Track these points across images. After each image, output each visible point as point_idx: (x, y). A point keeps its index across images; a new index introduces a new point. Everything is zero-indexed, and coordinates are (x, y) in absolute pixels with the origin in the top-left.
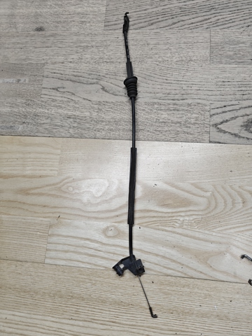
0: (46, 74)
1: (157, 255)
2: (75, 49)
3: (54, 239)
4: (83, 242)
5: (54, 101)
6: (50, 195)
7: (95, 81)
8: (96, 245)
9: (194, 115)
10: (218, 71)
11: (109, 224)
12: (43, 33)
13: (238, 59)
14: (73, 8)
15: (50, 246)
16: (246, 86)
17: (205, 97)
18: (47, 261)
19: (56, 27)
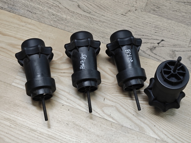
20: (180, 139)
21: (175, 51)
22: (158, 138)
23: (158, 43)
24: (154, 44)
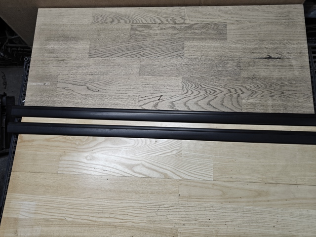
0: (59, 80)
1: (110, 167)
2: (74, 68)
3: (62, 162)
4: (76, 163)
5: (63, 94)
6: (60, 141)
7: (84, 84)
8: (82, 164)
9: (131, 101)
10: (143, 80)
11: (88, 154)
12: (57, 59)
13: (153, 73)
14: (73, 45)
15: (60, 166)
16: (155, 87)
17: (136, 92)
18: (59, 172)
19: (64, 55)
20: (196, 173)
21: (173, 101)
22: (180, 178)
23: (159, 100)
24: (155, 101)
